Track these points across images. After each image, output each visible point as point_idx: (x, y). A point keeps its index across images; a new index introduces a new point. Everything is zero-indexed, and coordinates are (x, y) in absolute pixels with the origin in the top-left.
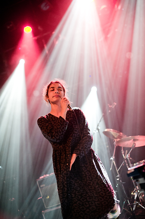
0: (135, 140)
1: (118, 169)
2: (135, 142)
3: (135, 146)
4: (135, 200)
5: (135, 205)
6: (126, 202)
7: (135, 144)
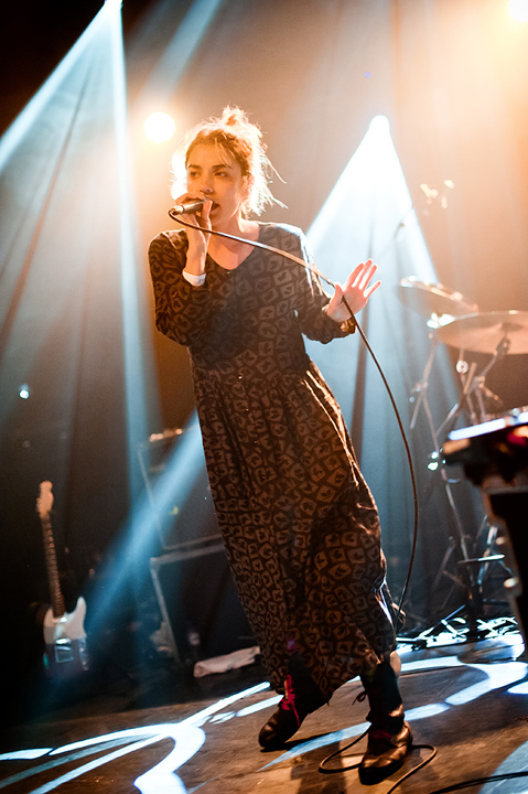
0: (508, 327)
1: (436, 429)
2: (510, 336)
3: (507, 349)
4: (489, 546)
5: (487, 565)
6: (455, 550)
7: (508, 342)
